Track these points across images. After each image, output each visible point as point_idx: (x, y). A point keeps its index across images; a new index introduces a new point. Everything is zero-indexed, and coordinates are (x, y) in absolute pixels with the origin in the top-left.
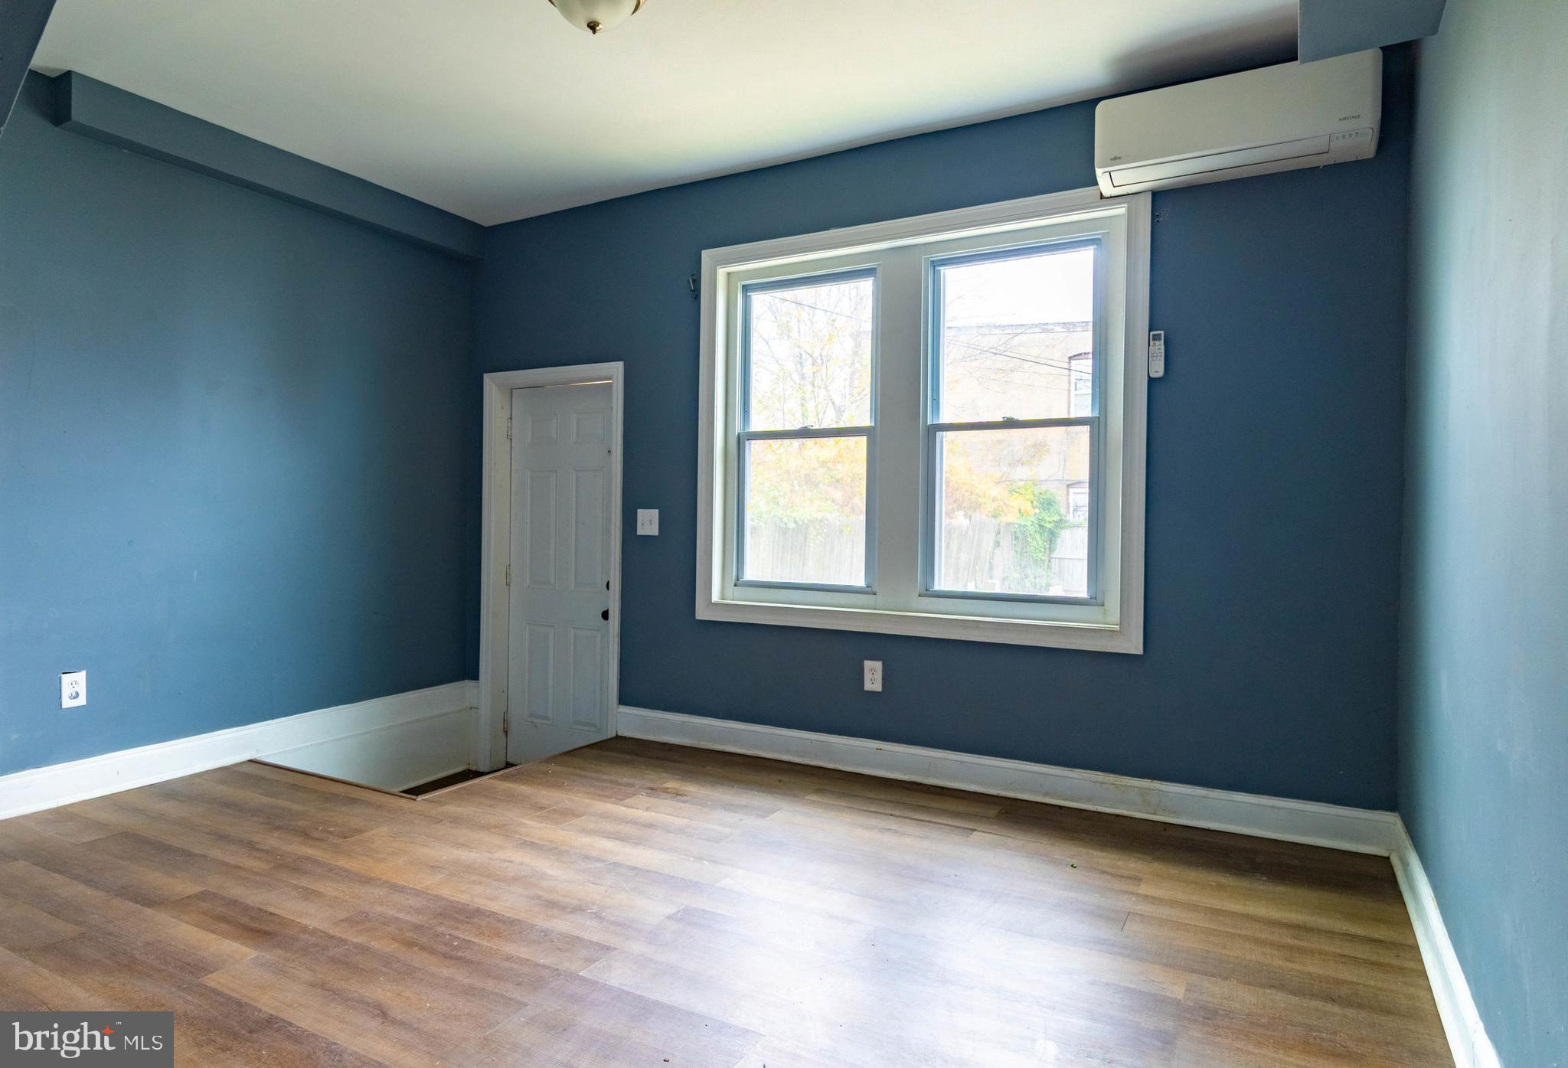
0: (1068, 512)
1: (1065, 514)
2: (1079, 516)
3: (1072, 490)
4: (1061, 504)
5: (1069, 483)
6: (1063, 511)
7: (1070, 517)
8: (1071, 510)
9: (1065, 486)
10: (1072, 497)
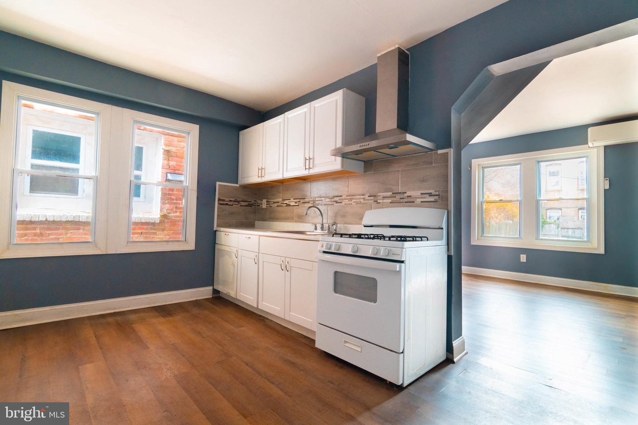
0: (547, 218)
1: (545, 219)
2: (552, 220)
3: (548, 211)
4: (544, 216)
5: (546, 208)
6: (545, 218)
7: (548, 220)
8: (548, 218)
9: (545, 210)
10: (548, 214)
